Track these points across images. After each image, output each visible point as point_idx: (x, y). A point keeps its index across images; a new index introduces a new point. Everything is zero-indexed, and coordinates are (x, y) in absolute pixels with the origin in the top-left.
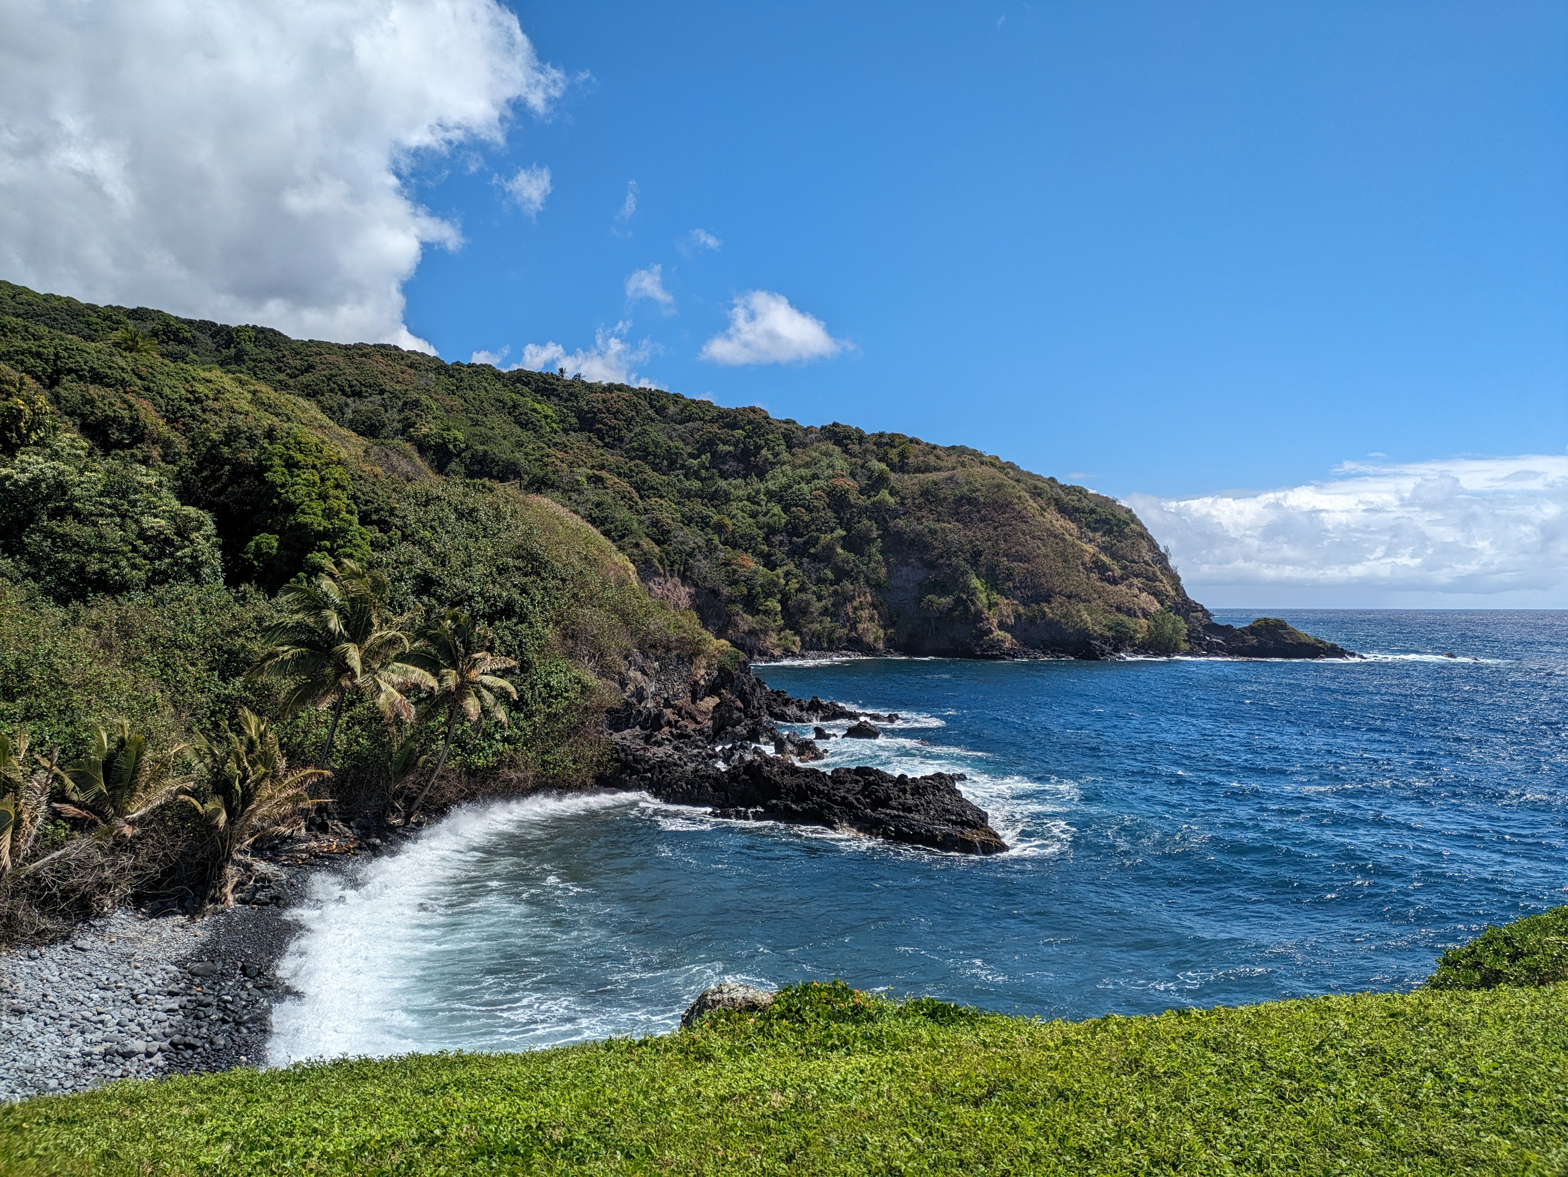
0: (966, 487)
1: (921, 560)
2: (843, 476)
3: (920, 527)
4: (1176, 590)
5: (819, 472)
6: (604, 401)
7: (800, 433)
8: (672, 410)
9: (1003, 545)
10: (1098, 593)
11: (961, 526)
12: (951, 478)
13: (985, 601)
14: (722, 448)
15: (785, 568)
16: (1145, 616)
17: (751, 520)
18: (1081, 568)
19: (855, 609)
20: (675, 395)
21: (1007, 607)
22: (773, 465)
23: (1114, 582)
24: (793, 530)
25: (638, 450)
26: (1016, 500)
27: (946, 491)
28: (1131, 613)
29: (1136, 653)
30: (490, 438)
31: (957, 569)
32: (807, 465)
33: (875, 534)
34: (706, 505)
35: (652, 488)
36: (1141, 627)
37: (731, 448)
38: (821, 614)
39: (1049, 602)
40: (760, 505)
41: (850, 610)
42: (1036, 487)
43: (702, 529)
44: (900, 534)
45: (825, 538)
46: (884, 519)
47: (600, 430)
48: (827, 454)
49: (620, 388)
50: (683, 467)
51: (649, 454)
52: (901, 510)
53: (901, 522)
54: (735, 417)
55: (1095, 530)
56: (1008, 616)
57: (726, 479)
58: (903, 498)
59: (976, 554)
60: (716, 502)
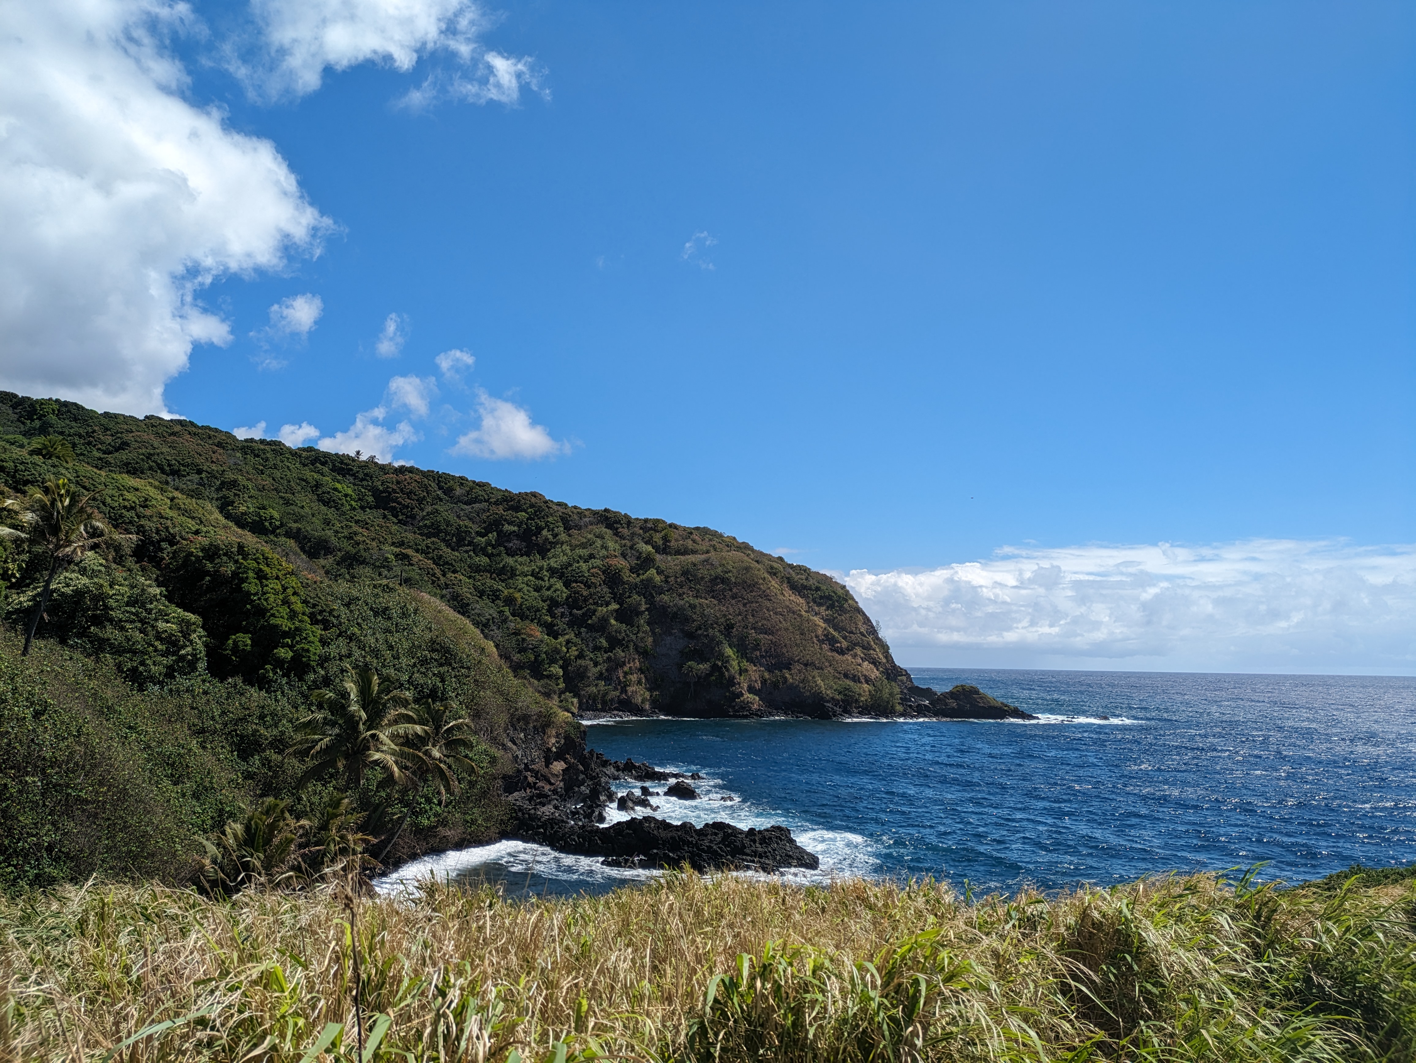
0: (720, 569)
1: (682, 631)
2: (616, 556)
3: (682, 602)
4: (886, 657)
5: (595, 552)
6: (398, 482)
7: (575, 517)
8: (458, 491)
9: (751, 619)
10: (830, 662)
11: (716, 602)
12: (706, 561)
13: (737, 668)
14: (507, 527)
15: (567, 637)
16: (867, 682)
17: (536, 594)
18: (815, 639)
19: (626, 674)
20: (461, 478)
21: (755, 673)
22: (554, 545)
23: (841, 652)
24: (573, 602)
25: (429, 527)
26: (761, 581)
27: (703, 572)
28: (855, 679)
29: (861, 714)
30: (302, 516)
31: (713, 639)
32: (583, 546)
33: (643, 608)
34: (495, 579)
35: (447, 563)
36: (864, 691)
37: (516, 528)
38: (598, 679)
39: (789, 669)
40: (543, 580)
41: (621, 675)
42: (772, 568)
43: (493, 602)
44: (664, 608)
45: (602, 610)
46: (651, 594)
47: (394, 508)
48: (601, 537)
49: (411, 470)
50: (470, 543)
51: (441, 531)
52: (666, 587)
53: (666, 598)
54: (519, 501)
55: (820, 605)
56: (756, 681)
57: (513, 556)
58: (667, 577)
59: (730, 627)
60: (504, 577)
